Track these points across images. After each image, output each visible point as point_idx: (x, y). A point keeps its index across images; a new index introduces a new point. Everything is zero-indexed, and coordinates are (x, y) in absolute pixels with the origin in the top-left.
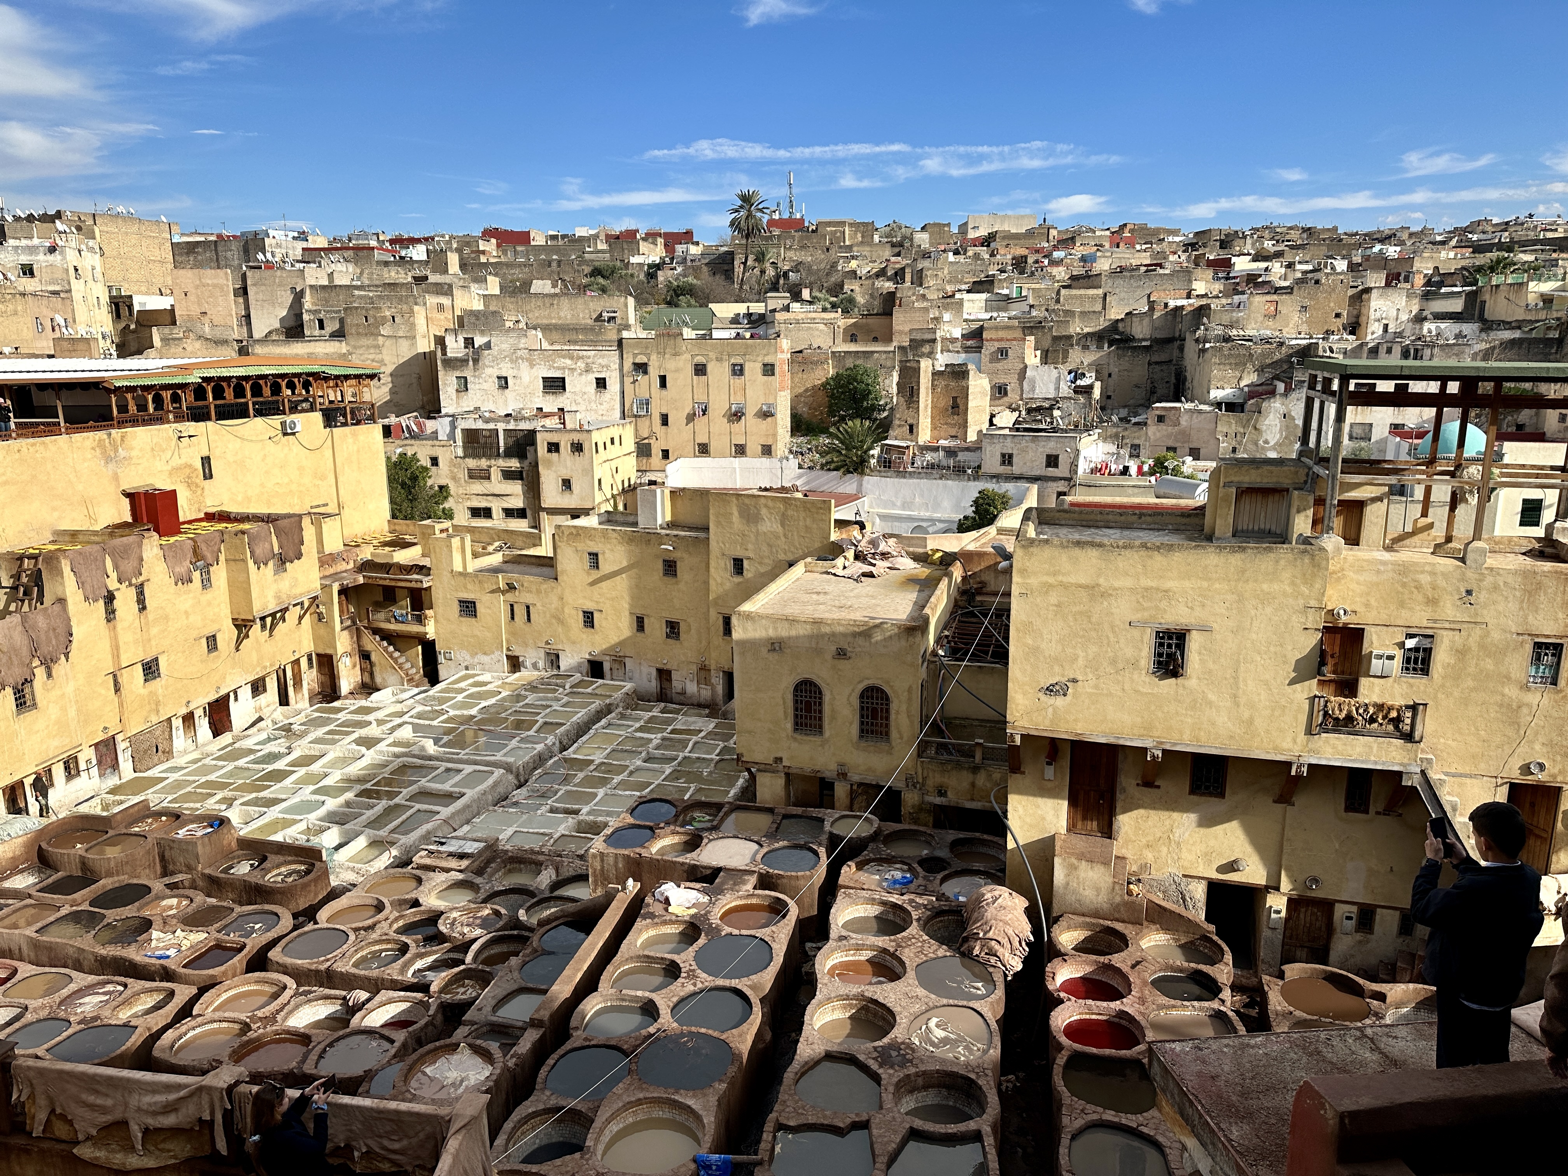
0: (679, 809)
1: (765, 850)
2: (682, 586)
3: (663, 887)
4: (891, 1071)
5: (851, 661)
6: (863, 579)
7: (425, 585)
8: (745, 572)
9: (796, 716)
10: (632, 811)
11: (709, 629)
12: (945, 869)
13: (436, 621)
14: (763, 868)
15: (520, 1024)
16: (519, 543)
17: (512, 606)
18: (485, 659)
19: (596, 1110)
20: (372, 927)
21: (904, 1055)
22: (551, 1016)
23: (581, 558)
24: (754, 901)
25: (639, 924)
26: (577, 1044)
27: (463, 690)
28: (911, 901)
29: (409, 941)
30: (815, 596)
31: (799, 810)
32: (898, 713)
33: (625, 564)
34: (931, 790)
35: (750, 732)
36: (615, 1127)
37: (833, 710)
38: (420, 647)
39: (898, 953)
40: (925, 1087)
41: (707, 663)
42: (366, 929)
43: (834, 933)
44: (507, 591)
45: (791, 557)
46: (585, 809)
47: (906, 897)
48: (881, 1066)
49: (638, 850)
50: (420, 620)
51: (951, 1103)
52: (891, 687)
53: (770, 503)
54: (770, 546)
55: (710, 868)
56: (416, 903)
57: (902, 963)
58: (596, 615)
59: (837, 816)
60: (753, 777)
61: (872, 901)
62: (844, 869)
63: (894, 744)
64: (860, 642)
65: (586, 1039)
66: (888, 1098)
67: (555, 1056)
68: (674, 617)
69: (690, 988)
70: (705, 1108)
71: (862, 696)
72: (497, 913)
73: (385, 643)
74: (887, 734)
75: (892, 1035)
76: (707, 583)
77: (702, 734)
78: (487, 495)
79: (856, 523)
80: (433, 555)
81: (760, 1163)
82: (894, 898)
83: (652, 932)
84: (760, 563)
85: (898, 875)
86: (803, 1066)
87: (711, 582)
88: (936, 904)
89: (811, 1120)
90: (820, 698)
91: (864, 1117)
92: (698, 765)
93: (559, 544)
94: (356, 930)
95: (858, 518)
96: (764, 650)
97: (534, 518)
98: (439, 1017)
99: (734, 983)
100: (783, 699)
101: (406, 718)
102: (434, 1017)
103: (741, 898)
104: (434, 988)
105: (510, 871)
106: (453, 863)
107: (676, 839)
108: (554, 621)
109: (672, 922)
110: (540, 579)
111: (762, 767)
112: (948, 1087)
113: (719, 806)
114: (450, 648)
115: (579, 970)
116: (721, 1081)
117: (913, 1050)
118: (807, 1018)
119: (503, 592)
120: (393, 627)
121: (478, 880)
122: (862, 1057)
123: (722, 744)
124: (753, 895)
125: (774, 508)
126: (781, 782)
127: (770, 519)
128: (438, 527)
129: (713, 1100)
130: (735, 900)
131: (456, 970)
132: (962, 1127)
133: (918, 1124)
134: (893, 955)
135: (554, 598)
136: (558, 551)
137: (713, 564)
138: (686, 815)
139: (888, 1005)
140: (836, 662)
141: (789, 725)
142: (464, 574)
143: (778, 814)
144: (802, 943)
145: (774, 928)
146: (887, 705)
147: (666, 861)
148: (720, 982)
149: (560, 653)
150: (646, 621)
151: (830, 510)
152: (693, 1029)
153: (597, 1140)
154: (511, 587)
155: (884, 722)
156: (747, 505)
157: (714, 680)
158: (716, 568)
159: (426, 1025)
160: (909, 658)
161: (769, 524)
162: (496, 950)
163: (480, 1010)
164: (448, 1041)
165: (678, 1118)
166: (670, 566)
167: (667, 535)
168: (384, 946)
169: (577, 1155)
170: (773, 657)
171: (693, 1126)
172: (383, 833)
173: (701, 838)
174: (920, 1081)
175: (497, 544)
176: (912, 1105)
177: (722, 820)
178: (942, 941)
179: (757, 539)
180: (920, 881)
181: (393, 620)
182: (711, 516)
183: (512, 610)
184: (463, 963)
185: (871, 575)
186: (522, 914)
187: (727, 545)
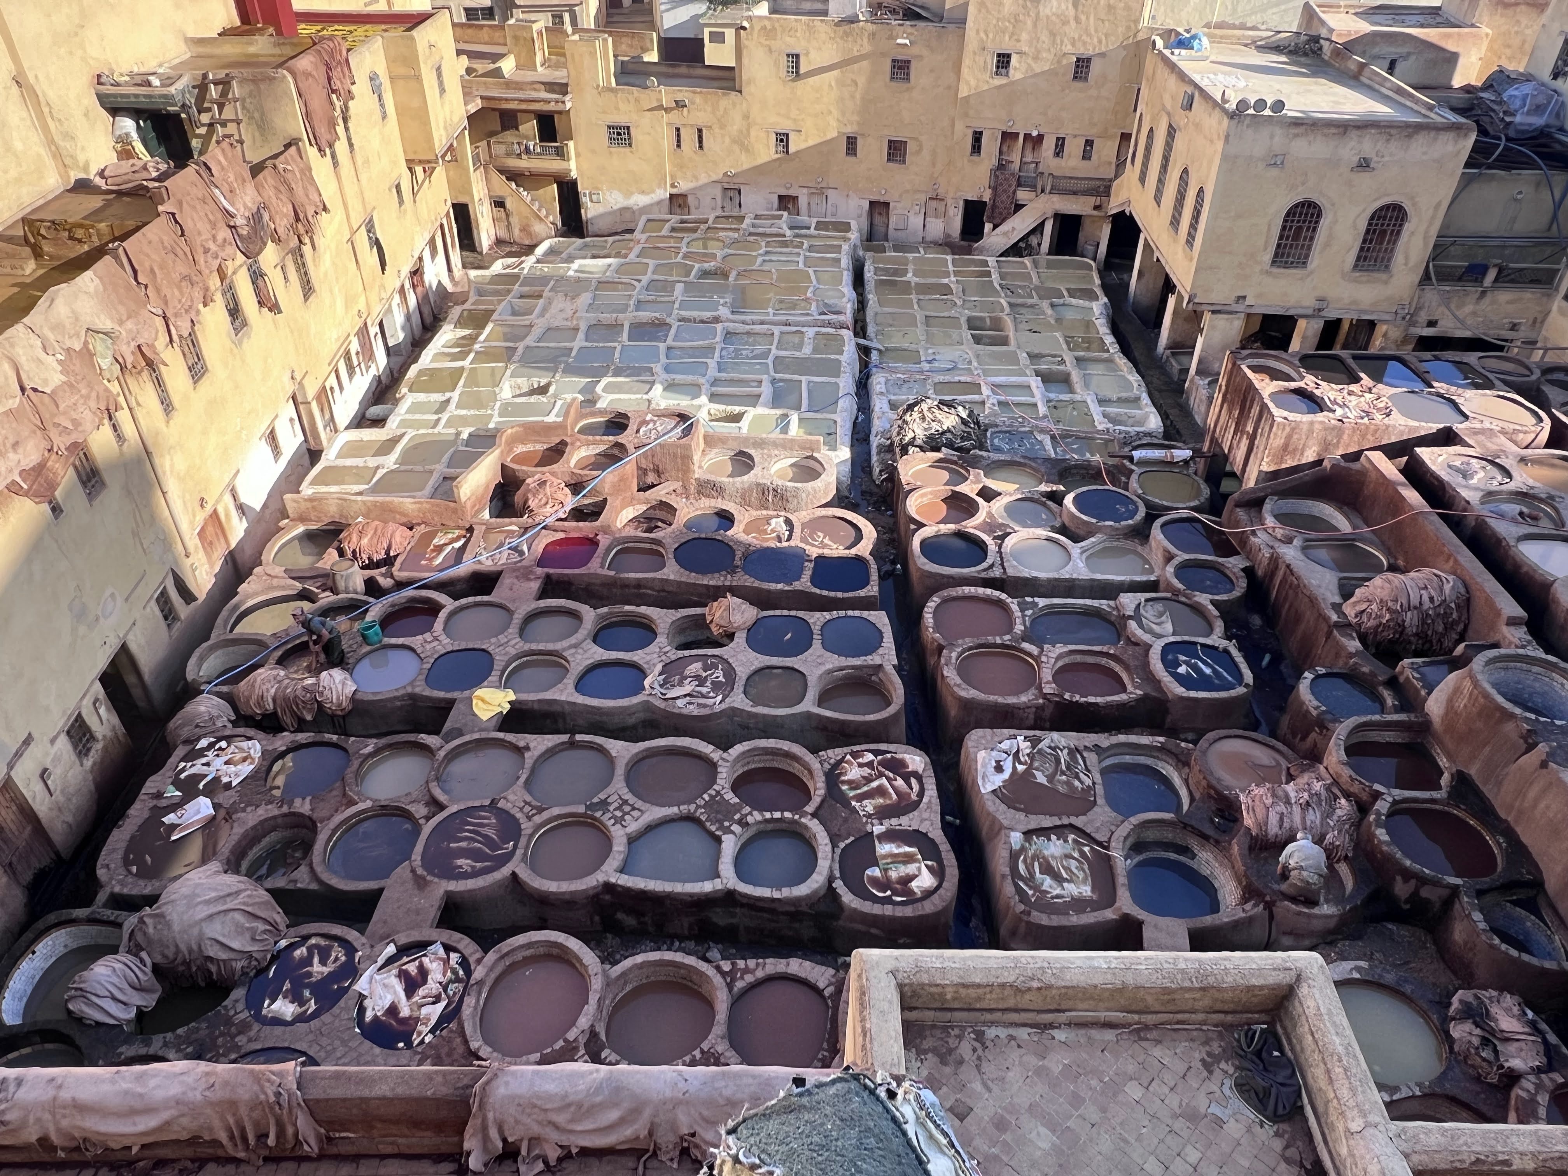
2: (918, 93)
5: (1372, 173)
7: (560, 108)
8: (1011, 71)
9: (1279, 245)
11: (951, 148)
13: (578, 155)
17: (678, 130)
18: (644, 199)
23: (776, 63)
32: (1412, 233)
34: (1421, 320)
35: (1212, 269)
37: (1329, 236)
38: (556, 188)
41: (941, 190)
44: (672, 109)
50: (560, 153)
52: (1414, 204)
54: (1053, 34)
58: (792, 137)
64: (1393, 150)
68: (899, 135)
71: (1373, 217)
74: (1389, 261)
76: (957, 88)
80: (570, 66)
84: (1036, 58)
87: (962, 80)
90: (1317, 222)
96: (1261, 166)
100: (1271, 224)
108: (736, 148)
110: (714, 92)
111: (1216, 307)
114: (597, 188)
119: (668, 110)
120: (524, 164)
126: (1238, 323)
135: (737, 116)
136: (745, 52)
137: (967, 62)
140: (1354, 176)
141: (1268, 257)
146: (1401, 225)
149: (742, 188)
150: (860, 142)
154: (680, 105)
155: (1390, 246)
157: (951, 212)
158: (971, 68)
166: (900, 68)
167: (900, 25)
170: (1271, 174)
181: (525, 155)
183: (678, 136)
187: (991, 36)
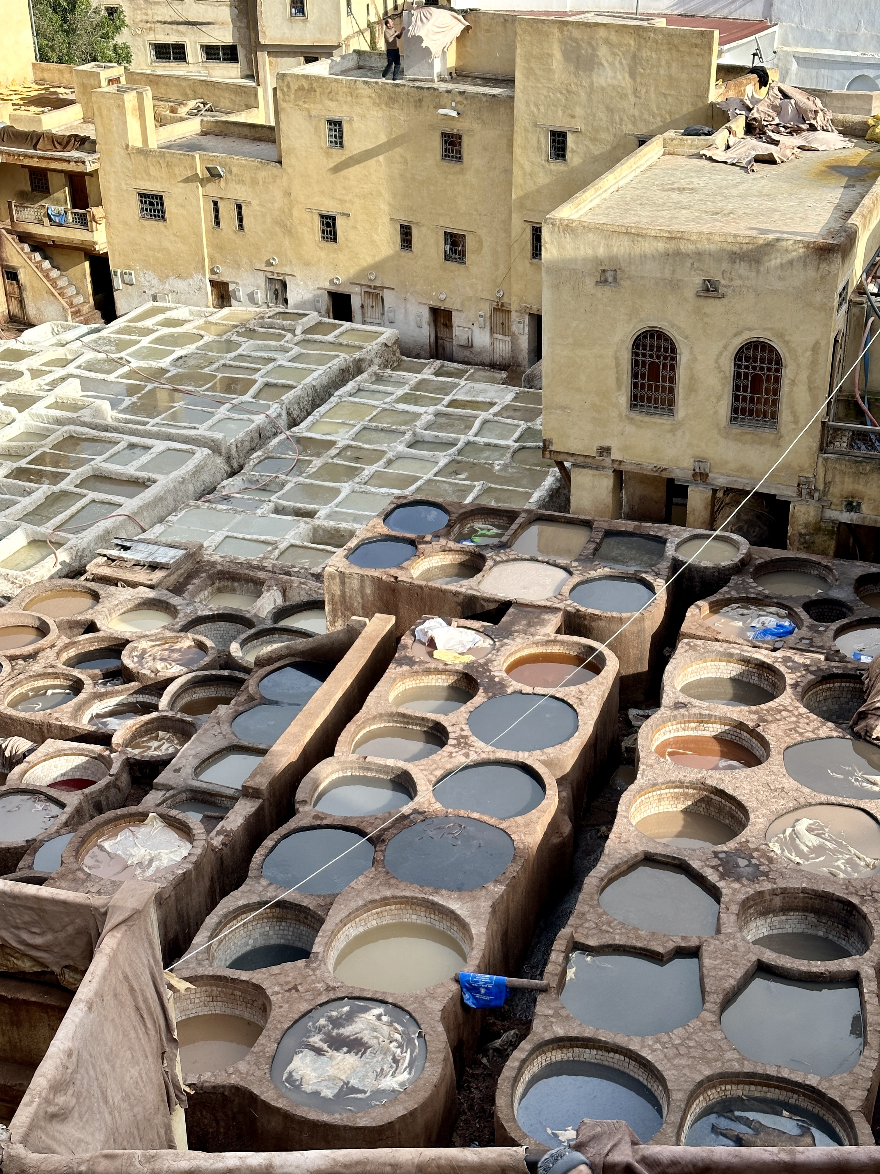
0: (454, 516)
1: (576, 579)
2: (470, 177)
3: (427, 624)
4: (737, 885)
5: (725, 301)
6: (756, 166)
7: (89, 168)
8: (569, 154)
9: (635, 386)
10: (386, 516)
11: (510, 247)
12: (843, 616)
13: (108, 225)
14: (571, 605)
15: (230, 792)
16: (225, 103)
17: (216, 203)
18: (180, 285)
19: (327, 907)
20: (32, 656)
21: (757, 866)
22: (271, 784)
24: (556, 649)
25: (392, 671)
26: (306, 822)
27: (148, 332)
28: (786, 660)
29: (83, 677)
30: (675, 196)
31: (630, 525)
32: (793, 383)
33: (383, 138)
34: (835, 501)
35: (563, 408)
36: (352, 931)
37: (692, 378)
38: (87, 264)
39: (759, 730)
40: (785, 910)
41: (505, 300)
42: (26, 658)
43: (668, 698)
44: (208, 180)
45: (643, 130)
46: (323, 511)
47: (779, 654)
48: (722, 877)
49: (393, 571)
50: (84, 221)
51: (821, 933)
52: (787, 343)
53: (614, 38)
54: (610, 110)
55: (495, 601)
56: (91, 627)
57: (764, 743)
58: (339, 222)
59: (686, 535)
60: (566, 475)
61: (729, 657)
62: (691, 612)
63: (783, 430)
64: (742, 271)
65: (316, 817)
66: (729, 921)
67: (275, 836)
68: (457, 227)
69: (460, 760)
70: (474, 914)
71: (738, 357)
72: (201, 646)
73: (38, 256)
74: (774, 416)
75: (741, 838)
76: (508, 172)
77: (495, 409)
78: (179, 23)
79: (754, 70)
80: (97, 120)
81: (544, 990)
82: (763, 655)
83: (410, 684)
84: (594, 140)
85: (771, 622)
86: (612, 870)
87: (516, 170)
88: (824, 665)
89: (619, 940)
90: (673, 359)
91: (693, 942)
92: (487, 454)
93: (282, 104)
94: (12, 658)
95: (757, 63)
96: (589, 283)
97: (249, 62)
98: (125, 779)
99: (522, 757)
100: (617, 358)
101: (71, 369)
102: (117, 776)
103: (537, 644)
104: (116, 740)
105: (220, 590)
106: (141, 576)
107: (449, 559)
108: (278, 229)
109: (437, 672)
110: (256, 162)
111: (580, 460)
112: (817, 912)
113: (511, 516)
114: (130, 267)
115: (309, 727)
116: (497, 882)
117: (771, 860)
118: (621, 808)
119: (203, 182)
120: (46, 231)
121: (175, 600)
122: (696, 864)
123: (523, 425)
124: (554, 642)
125: (620, 45)
126: (607, 482)
127: (612, 65)
128: (105, 75)
129: (485, 905)
130: (528, 646)
131: (147, 717)
132: (833, 966)
133: (770, 957)
134: (753, 732)
135: (278, 195)
136: (282, 116)
137: (518, 140)
138: (462, 526)
139: (739, 798)
140: (702, 302)
141: (623, 399)
142: (144, 152)
143: (598, 530)
144: (624, 708)
145: (582, 687)
146: (777, 370)
147: (432, 589)
148: (503, 754)
149: (288, 279)
150: (414, 232)
151: (710, 48)
152: (462, 813)
153: (328, 945)
154: (214, 175)
155: (771, 397)
156: (576, 41)
157: (515, 328)
158: (524, 148)
159: (108, 786)
160: (818, 297)
161: (610, 73)
162: (201, 694)
163: (177, 771)
164: (133, 809)
165: (438, 925)
166: (452, 144)
167: (449, 92)
168: (50, 682)
169: (301, 963)
170: (605, 293)
171: (457, 935)
172: (46, 529)
173: (483, 559)
174: (778, 901)
175: (192, 104)
176: (764, 932)
177: (515, 535)
178: (827, 716)
179: (590, 99)
180: (804, 632)
181: (46, 221)
182: (518, 60)
183: (216, 211)
184: (155, 708)
185: (770, 160)
186: (235, 649)
187: (542, 109)
